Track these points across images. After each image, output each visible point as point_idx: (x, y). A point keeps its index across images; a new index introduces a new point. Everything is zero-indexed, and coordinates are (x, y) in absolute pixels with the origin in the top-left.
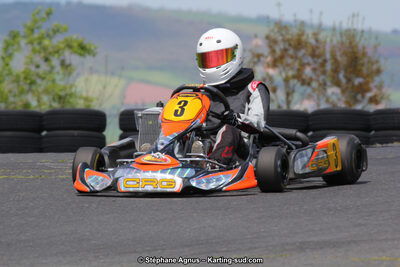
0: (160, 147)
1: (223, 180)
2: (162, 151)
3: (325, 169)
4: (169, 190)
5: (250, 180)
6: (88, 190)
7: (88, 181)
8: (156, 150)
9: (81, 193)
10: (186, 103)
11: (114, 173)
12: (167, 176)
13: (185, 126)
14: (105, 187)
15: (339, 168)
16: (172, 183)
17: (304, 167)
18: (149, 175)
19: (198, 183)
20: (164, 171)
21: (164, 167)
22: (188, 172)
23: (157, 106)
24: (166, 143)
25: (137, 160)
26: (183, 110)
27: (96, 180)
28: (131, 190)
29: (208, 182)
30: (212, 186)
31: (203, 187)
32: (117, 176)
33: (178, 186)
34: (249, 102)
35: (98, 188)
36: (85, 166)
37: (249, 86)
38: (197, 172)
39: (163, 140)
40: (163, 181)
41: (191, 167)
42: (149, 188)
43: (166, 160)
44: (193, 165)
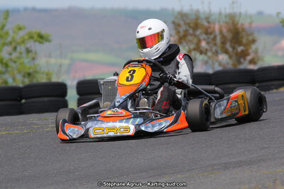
0: (117, 104)
1: (163, 124)
2: (118, 107)
3: (237, 114)
4: (125, 134)
5: (183, 123)
6: (68, 138)
7: (68, 132)
8: (114, 107)
9: (64, 141)
10: (134, 71)
11: (85, 125)
12: (124, 124)
13: (134, 88)
14: (80, 135)
15: (247, 113)
16: (127, 129)
17: (221, 114)
18: (111, 124)
19: (146, 128)
20: (121, 121)
21: (121, 118)
22: (139, 120)
23: (114, 75)
24: (121, 101)
25: (102, 114)
26: (132, 77)
27: (74, 131)
28: (99, 136)
29: (153, 126)
30: (156, 129)
31: (150, 130)
32: (88, 126)
33: (132, 131)
34: (178, 68)
35: (75, 137)
36: (65, 121)
37: (177, 57)
38: (144, 120)
39: (119, 99)
40: (121, 128)
41: (140, 117)
42: (112, 134)
43: (122, 113)
44: (141, 115)
